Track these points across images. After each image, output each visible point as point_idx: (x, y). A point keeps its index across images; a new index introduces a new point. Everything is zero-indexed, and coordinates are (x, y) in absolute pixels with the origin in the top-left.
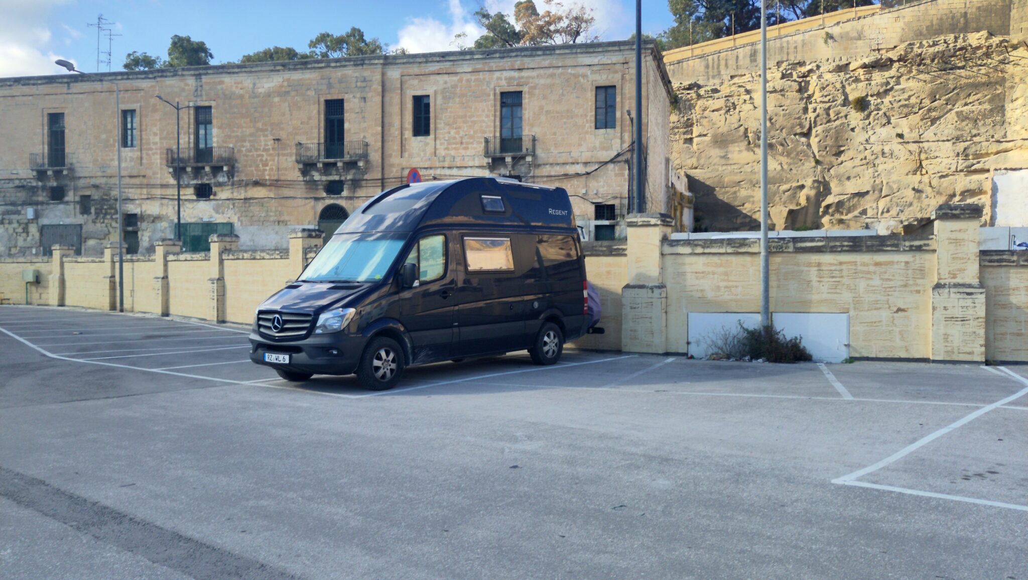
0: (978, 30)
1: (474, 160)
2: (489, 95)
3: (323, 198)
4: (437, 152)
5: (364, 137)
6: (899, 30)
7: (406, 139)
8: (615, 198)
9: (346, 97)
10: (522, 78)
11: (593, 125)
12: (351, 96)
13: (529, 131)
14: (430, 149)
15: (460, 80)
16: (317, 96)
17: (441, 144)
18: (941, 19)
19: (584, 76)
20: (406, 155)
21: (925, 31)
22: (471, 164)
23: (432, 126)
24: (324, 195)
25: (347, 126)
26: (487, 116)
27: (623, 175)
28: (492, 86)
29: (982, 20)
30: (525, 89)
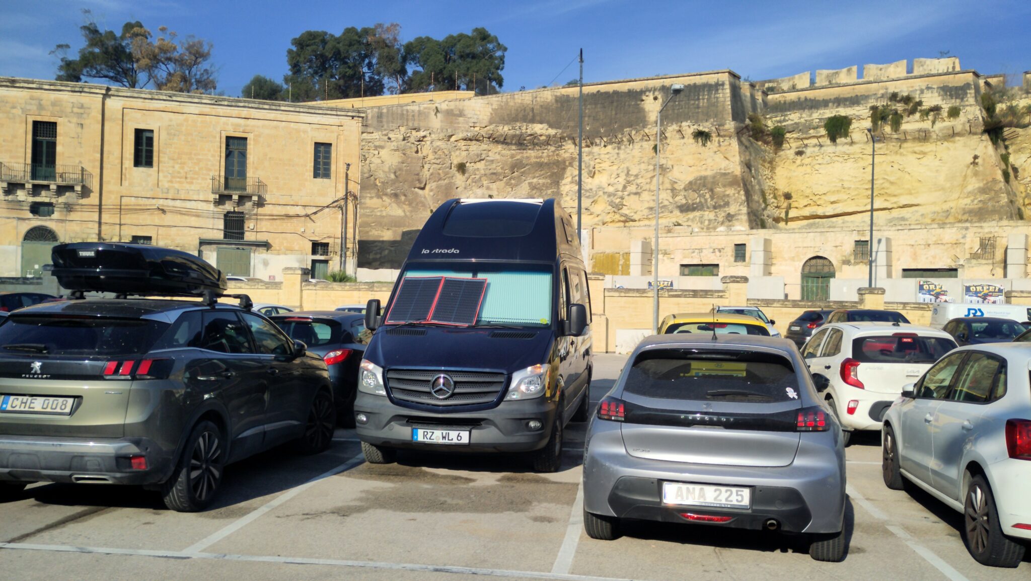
0: (541, 123)
1: (199, 194)
2: (215, 137)
3: (29, 219)
4: (160, 184)
5: (80, 162)
6: (489, 114)
7: (126, 168)
8: (329, 237)
9: (59, 120)
10: (247, 126)
11: (312, 174)
12: (66, 120)
13: (254, 173)
14: (152, 180)
15: (186, 120)
16: (24, 116)
17: (165, 177)
18: (517, 110)
19: (305, 132)
20: (125, 183)
21: (506, 118)
22: (195, 198)
23: (155, 159)
24: (31, 215)
25: (59, 149)
26: (213, 156)
27: (336, 218)
28: (219, 130)
29: (544, 115)
30: (250, 136)
